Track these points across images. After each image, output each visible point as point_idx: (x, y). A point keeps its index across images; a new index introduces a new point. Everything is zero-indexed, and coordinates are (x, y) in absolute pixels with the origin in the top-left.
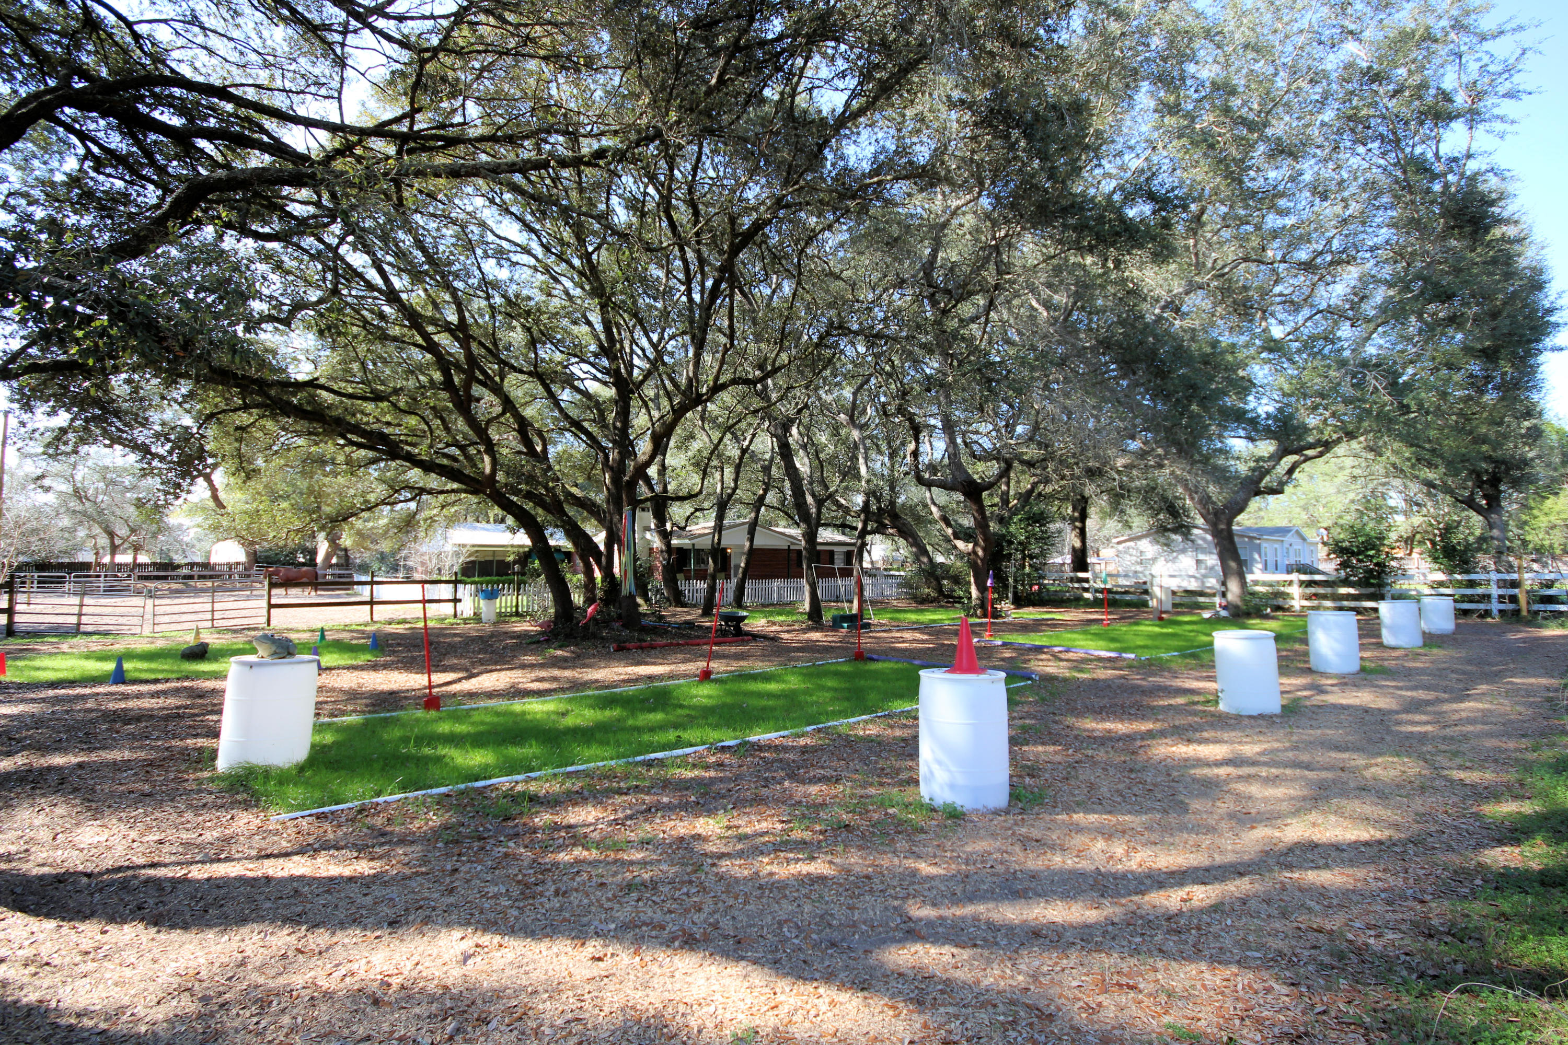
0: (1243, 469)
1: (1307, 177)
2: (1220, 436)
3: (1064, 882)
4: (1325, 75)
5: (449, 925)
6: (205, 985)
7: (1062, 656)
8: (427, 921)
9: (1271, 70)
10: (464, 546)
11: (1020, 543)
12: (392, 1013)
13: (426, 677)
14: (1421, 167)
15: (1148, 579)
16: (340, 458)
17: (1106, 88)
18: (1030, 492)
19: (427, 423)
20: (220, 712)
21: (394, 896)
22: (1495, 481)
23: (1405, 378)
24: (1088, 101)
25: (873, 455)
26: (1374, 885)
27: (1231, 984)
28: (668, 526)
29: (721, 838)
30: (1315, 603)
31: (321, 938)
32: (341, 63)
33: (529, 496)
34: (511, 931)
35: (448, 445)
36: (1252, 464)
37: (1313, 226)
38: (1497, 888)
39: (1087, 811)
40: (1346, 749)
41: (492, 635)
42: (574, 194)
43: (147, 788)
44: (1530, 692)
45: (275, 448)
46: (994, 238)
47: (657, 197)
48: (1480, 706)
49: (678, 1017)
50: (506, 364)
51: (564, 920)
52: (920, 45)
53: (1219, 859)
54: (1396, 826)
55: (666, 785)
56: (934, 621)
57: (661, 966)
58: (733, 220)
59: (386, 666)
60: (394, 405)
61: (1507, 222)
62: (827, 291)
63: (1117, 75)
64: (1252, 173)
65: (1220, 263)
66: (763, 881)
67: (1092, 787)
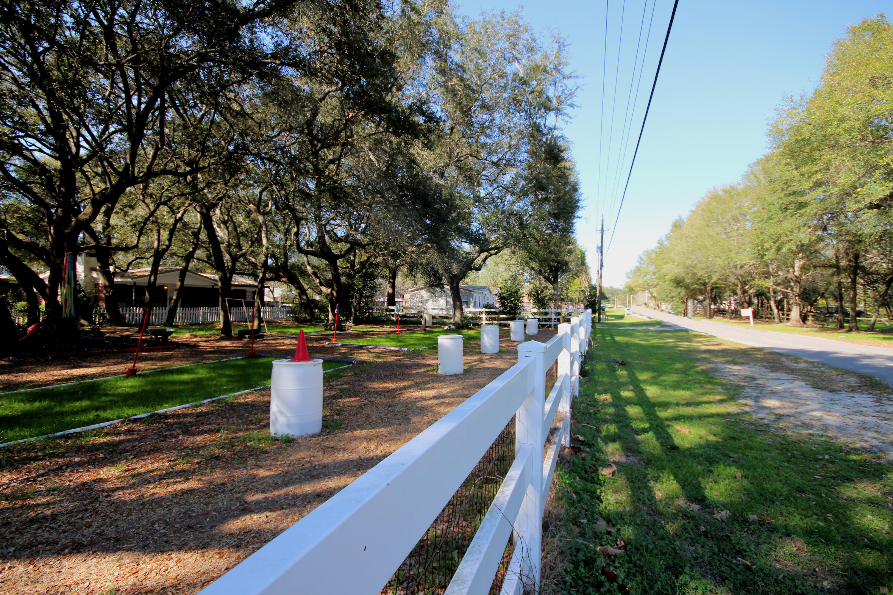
1: (497, 122)
3: (341, 467)
4: (506, 75)
7: (372, 350)
11: (359, 289)
14: (537, 128)
15: (423, 310)
18: (366, 262)
22: (557, 270)
25: (275, 232)
28: (112, 268)
29: (118, 478)
30: (490, 322)
37: (499, 146)
39: (362, 429)
55: (79, 450)
56: (306, 333)
61: (566, 160)
65: (460, 155)
66: (145, 500)
67: (368, 416)
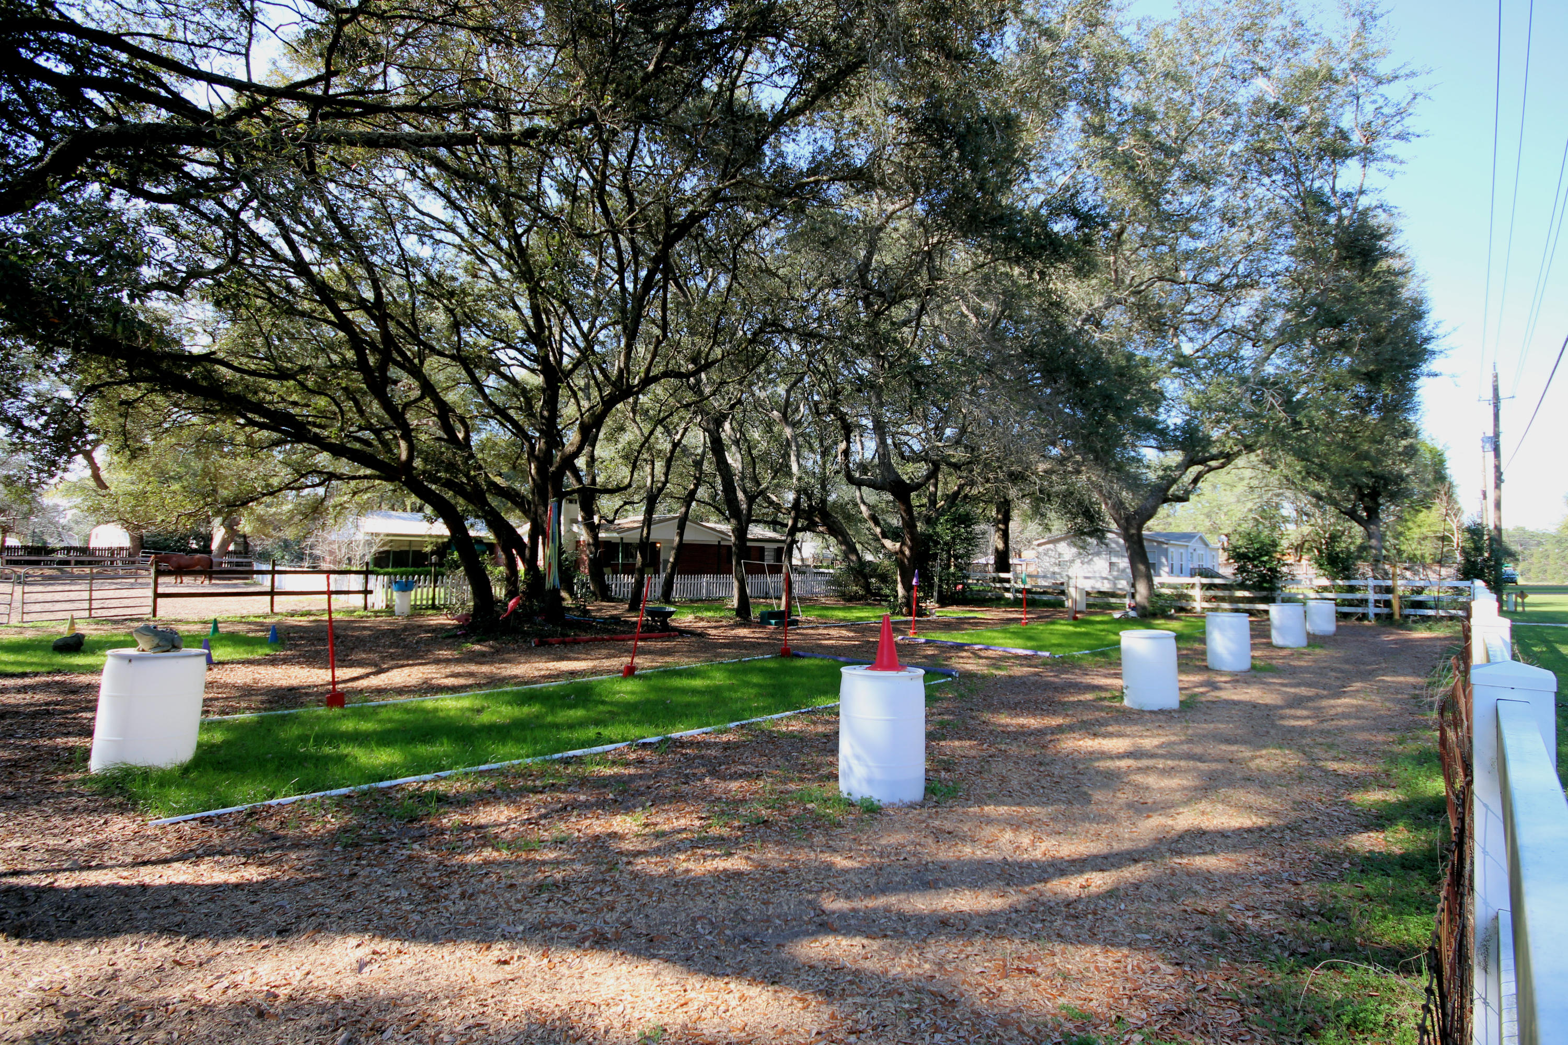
0: (1152, 476)
1: (1218, 203)
2: (1134, 446)
3: (973, 872)
4: (1236, 107)
5: (344, 932)
6: (71, 999)
7: (982, 654)
8: (320, 928)
9: (1188, 99)
10: (377, 535)
11: (946, 544)
12: (279, 1025)
13: (330, 672)
14: (1318, 199)
15: (1064, 580)
16: (240, 438)
17: (1036, 105)
18: (956, 494)
19: (338, 405)
20: (94, 709)
21: (285, 903)
22: (1374, 495)
23: (1299, 396)
24: (1018, 116)
25: (806, 452)
26: (1254, 869)
27: (1122, 965)
28: (596, 519)
29: (637, 836)
30: (1214, 605)
31: (202, 949)
32: (250, 17)
33: (449, 484)
34: (413, 937)
35: (361, 428)
36: (1161, 473)
37: (1221, 250)
38: (1362, 871)
39: (998, 803)
40: (1235, 742)
41: (405, 629)
42: (503, 173)
43: (10, 790)
44: (1398, 689)
45: (166, 425)
46: (927, 244)
47: (591, 183)
48: (1354, 702)
49: (585, 1019)
50: (426, 345)
51: (470, 923)
52: (859, 49)
53: (1116, 847)
54: (1276, 813)
55: (583, 782)
56: (861, 618)
57: (570, 967)
58: (668, 210)
59: (285, 661)
60: (302, 385)
61: (1393, 255)
62: (762, 288)
63: (1048, 93)
64: (1168, 196)
65: (1138, 280)
66: (678, 879)
67: (1003, 780)
